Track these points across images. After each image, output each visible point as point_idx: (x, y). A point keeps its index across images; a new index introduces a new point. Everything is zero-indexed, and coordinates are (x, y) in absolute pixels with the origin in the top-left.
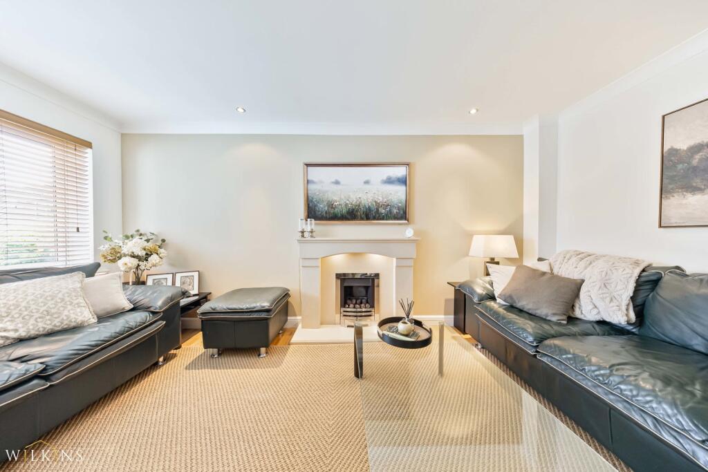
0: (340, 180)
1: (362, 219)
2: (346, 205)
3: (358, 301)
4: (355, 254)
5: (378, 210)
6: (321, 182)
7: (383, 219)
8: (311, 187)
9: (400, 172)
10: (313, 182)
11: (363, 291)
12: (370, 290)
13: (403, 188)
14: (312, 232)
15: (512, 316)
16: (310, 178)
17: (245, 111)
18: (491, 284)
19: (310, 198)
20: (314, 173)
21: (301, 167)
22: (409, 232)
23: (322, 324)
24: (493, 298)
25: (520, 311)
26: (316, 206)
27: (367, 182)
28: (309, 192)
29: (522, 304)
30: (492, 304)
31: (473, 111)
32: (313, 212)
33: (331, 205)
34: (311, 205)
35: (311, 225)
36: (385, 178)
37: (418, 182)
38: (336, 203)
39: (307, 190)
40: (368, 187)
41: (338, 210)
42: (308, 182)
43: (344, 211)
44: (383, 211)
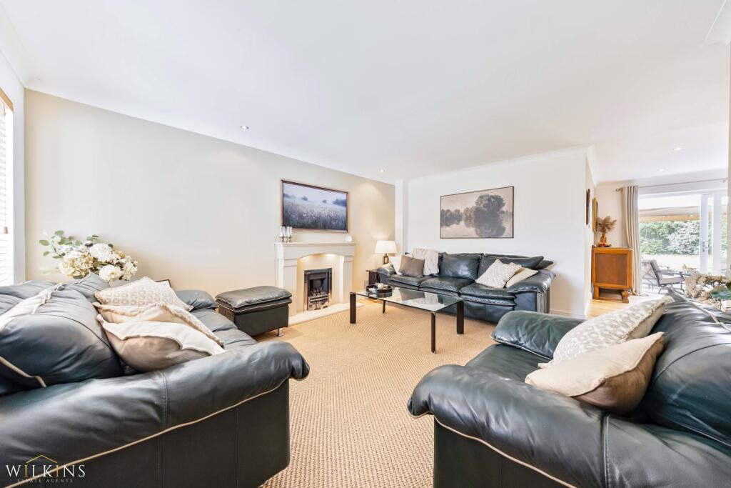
0: (307, 197)
1: (321, 229)
2: (312, 217)
3: (318, 291)
4: (318, 255)
5: (331, 223)
6: (294, 197)
7: (334, 229)
8: (286, 200)
9: (342, 197)
10: (287, 196)
11: (319, 282)
12: (326, 281)
13: (344, 208)
14: (290, 238)
15: (406, 278)
16: (285, 192)
17: (248, 128)
18: (393, 266)
19: (285, 210)
20: (289, 189)
21: (279, 184)
22: (349, 239)
23: (298, 312)
24: (395, 273)
25: (408, 276)
26: (290, 216)
27: (324, 202)
28: (285, 204)
29: (409, 272)
30: (395, 276)
31: (382, 171)
32: (286, 221)
33: (300, 216)
34: (286, 215)
35: (289, 231)
36: (335, 200)
37: (352, 204)
38: (304, 215)
39: (283, 202)
40: (325, 205)
41: (305, 221)
42: (284, 195)
43: (310, 222)
44: (334, 223)
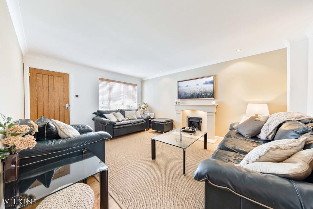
0: (188, 85)
1: (196, 98)
2: (190, 93)
3: (195, 127)
4: (193, 110)
5: (201, 94)
6: (182, 86)
7: (204, 98)
9: (211, 79)
11: (197, 123)
13: (212, 85)
14: (179, 103)
16: (179, 86)
19: (179, 92)
20: (180, 84)
21: (177, 83)
22: (214, 102)
26: (181, 94)
27: (197, 85)
31: (238, 50)
32: (180, 97)
33: (185, 94)
34: (179, 94)
35: (179, 100)
36: (204, 82)
37: (219, 81)
38: (187, 93)
39: (178, 90)
40: (198, 86)
41: (187, 95)
42: (179, 87)
43: (190, 95)
44: (204, 95)
